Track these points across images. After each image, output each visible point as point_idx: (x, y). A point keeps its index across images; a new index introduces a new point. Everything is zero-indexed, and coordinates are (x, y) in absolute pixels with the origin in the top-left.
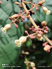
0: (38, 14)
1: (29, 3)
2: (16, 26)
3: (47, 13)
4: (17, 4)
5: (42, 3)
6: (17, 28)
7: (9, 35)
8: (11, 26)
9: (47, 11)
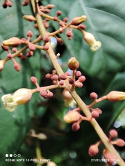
0: (77, 48)
1: (52, 18)
2: (16, 68)
3: (93, 46)
4: (30, 20)
5: (80, 21)
8: (4, 65)
9: (93, 43)
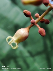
6: (43, 36)
7: (29, 52)
